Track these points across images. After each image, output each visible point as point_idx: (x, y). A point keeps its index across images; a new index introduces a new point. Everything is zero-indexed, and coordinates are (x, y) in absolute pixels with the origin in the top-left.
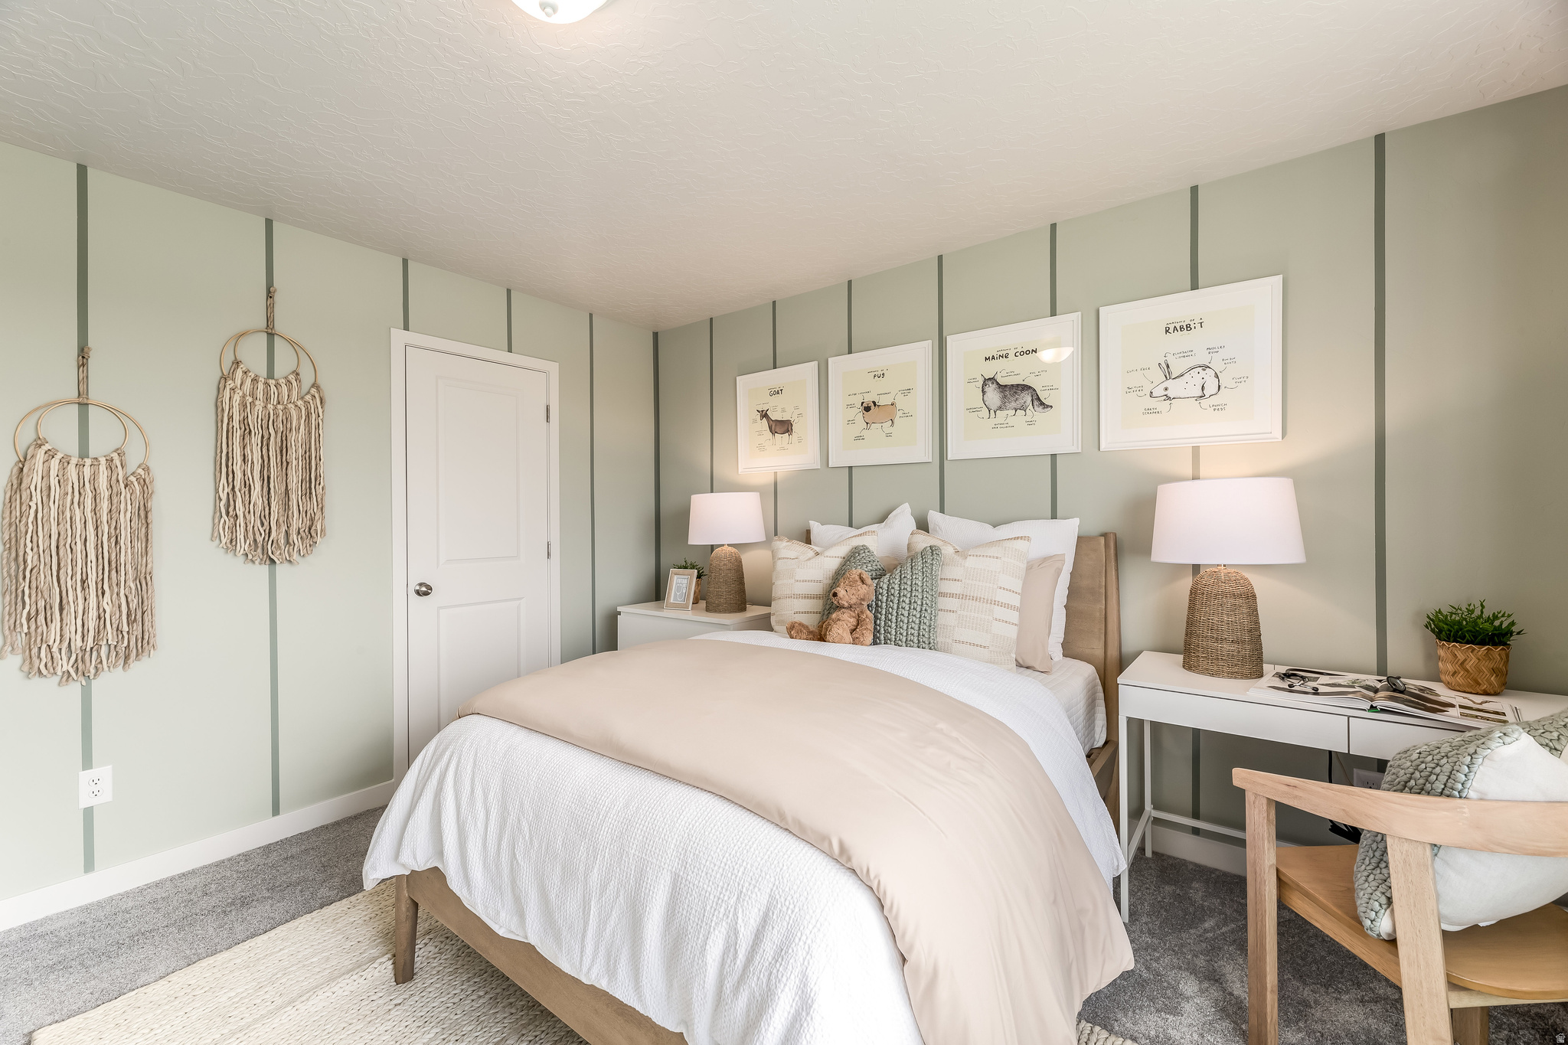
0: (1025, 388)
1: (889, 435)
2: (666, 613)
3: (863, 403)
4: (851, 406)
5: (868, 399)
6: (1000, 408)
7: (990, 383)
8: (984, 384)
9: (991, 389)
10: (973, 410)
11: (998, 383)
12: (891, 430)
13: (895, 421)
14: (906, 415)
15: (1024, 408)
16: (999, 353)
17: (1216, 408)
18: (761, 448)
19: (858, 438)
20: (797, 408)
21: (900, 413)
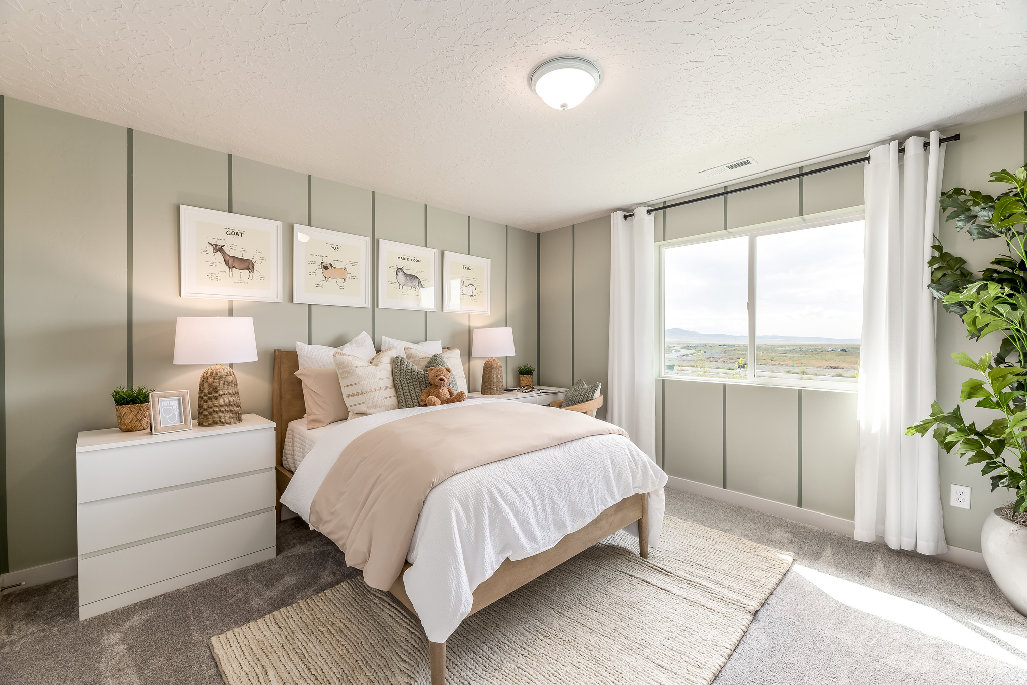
0: (416, 277)
1: (341, 288)
2: (155, 438)
3: (322, 263)
4: (313, 263)
5: (327, 262)
6: (405, 285)
7: (400, 271)
8: (397, 271)
9: (400, 274)
10: (392, 283)
11: (404, 272)
12: (343, 285)
13: (346, 280)
14: (353, 278)
15: (415, 287)
16: (405, 257)
17: (476, 301)
18: (213, 277)
19: (318, 286)
20: (259, 252)
21: (349, 276)
